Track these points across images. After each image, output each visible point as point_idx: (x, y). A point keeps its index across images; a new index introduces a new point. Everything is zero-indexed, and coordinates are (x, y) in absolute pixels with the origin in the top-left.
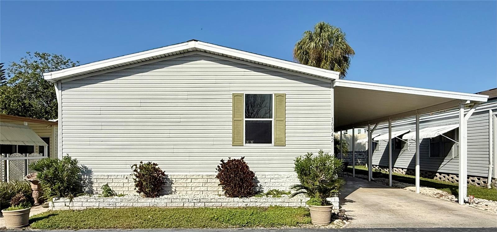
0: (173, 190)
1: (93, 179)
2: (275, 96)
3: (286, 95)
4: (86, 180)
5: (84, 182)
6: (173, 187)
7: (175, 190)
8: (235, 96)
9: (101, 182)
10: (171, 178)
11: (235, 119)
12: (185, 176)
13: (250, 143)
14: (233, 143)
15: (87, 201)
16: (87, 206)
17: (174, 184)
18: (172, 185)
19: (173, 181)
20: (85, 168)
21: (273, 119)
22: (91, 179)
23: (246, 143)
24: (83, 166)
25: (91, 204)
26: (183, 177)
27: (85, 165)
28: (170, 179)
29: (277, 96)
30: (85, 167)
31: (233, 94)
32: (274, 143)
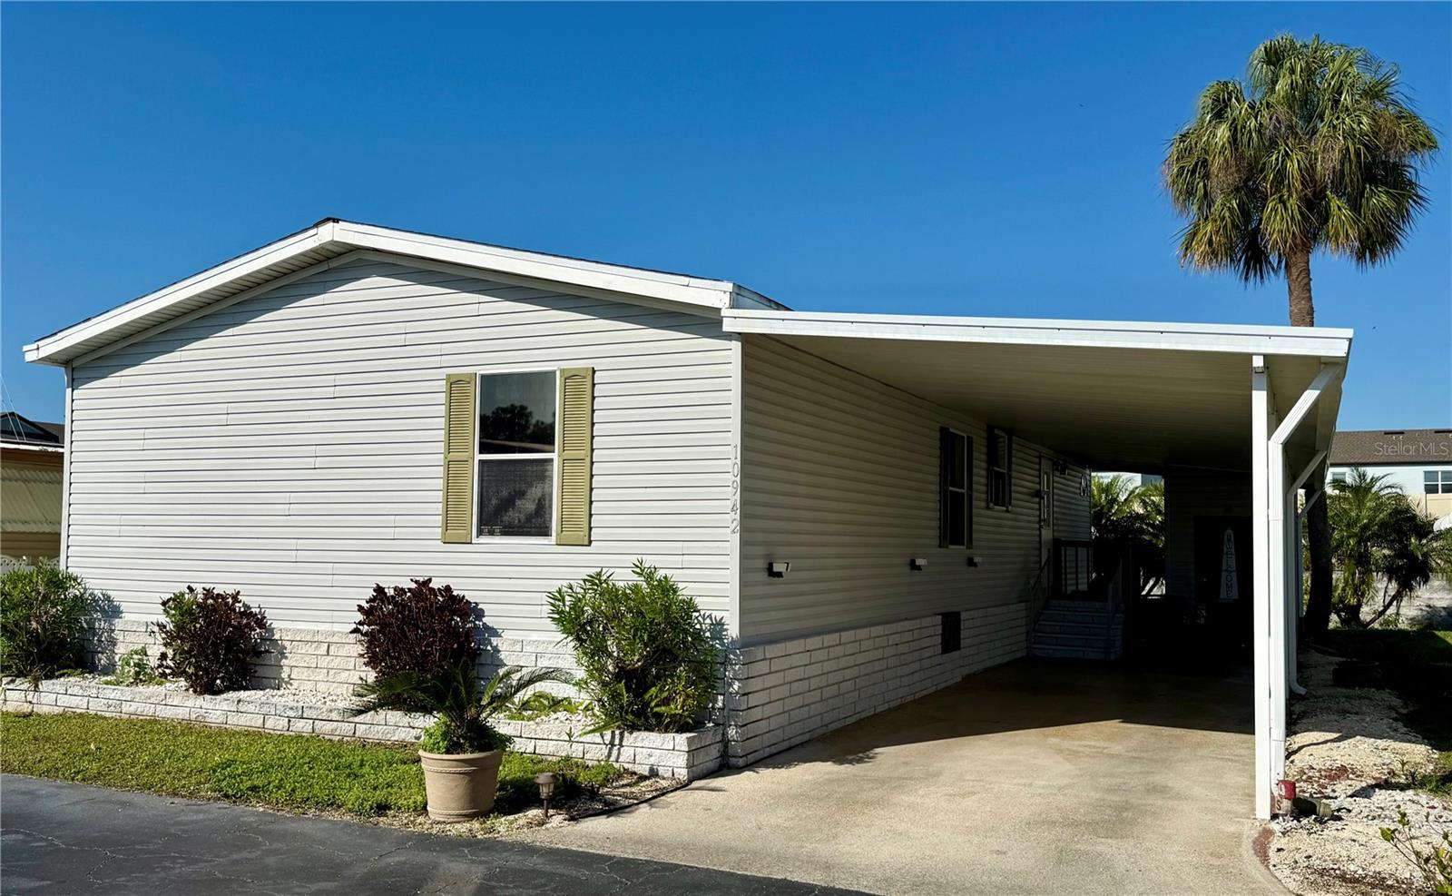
0: (284, 676)
1: (116, 632)
2: (561, 377)
3: (594, 372)
4: (103, 632)
5: (99, 641)
6: (285, 668)
7: (289, 676)
8: (454, 383)
9: (133, 640)
10: (281, 640)
11: (453, 456)
12: (314, 636)
13: (491, 533)
14: (444, 534)
15: (66, 690)
16: (65, 705)
17: (286, 658)
18: (284, 660)
19: (286, 648)
20: (109, 601)
21: (554, 456)
22: (114, 630)
23: (480, 533)
24: (104, 595)
25: (74, 701)
26: (308, 638)
27: (109, 593)
28: (280, 642)
29: (569, 376)
30: (108, 598)
31: (449, 376)
32: (557, 535)
